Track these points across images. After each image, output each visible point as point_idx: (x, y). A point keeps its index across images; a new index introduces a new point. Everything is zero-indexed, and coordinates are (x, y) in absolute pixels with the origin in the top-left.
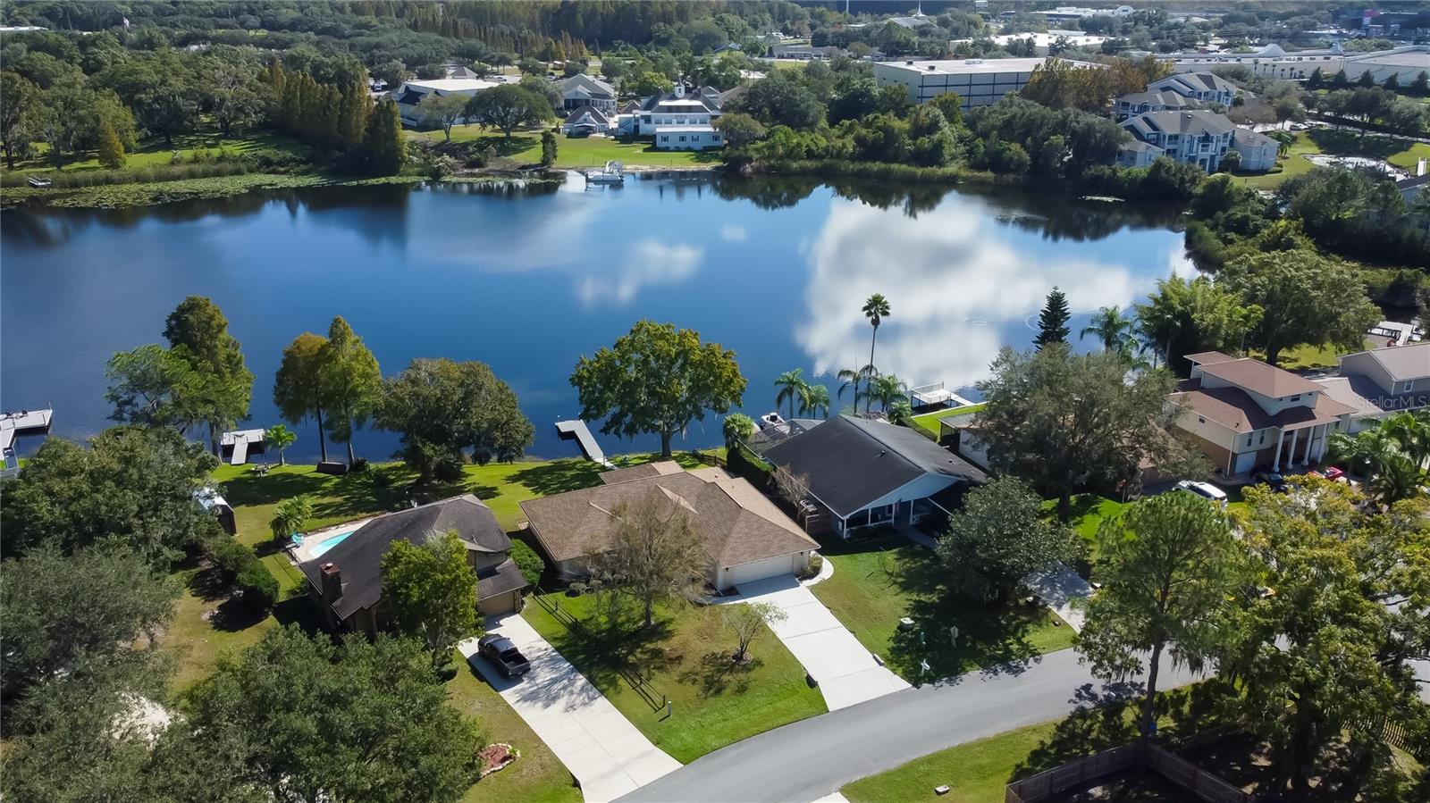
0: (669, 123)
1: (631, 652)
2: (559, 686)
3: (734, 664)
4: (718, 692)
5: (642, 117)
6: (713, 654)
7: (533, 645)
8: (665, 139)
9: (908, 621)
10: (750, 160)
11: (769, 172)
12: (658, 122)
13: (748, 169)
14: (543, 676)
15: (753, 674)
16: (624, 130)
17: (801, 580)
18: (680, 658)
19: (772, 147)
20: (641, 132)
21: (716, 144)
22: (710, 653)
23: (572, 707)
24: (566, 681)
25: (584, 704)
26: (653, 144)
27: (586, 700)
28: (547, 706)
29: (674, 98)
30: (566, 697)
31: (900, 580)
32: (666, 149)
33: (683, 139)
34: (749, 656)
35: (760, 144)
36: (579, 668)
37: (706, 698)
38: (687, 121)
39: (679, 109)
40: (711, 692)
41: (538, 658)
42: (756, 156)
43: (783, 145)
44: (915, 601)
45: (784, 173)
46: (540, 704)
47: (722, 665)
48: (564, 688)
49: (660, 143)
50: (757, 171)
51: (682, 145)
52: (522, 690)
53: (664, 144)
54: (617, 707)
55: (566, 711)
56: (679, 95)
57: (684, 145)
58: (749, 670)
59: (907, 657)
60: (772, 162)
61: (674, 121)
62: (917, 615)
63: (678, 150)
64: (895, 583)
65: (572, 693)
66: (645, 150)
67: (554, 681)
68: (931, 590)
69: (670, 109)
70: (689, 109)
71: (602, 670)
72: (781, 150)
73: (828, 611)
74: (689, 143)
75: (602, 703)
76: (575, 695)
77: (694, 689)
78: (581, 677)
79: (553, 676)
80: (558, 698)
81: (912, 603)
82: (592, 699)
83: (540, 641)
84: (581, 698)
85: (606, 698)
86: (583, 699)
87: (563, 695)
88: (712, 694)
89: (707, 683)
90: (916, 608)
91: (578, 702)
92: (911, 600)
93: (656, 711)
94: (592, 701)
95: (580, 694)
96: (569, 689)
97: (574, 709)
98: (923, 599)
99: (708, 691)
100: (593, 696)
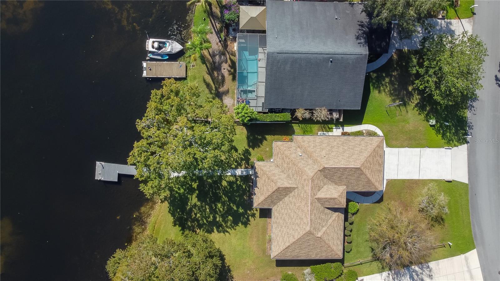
2: (415, 277)
4: (442, 219)
7: (383, 278)
23: (430, 276)
24: (414, 274)
27: (428, 269)
30: (423, 276)
37: (444, 226)
40: (442, 222)
48: (418, 275)
59: (448, 134)
75: (432, 264)
76: (424, 273)
77: (437, 227)
78: (413, 267)
79: (408, 277)
80: (423, 279)
81: (416, 109)
82: (428, 267)
83: (382, 275)
84: (426, 271)
85: (430, 262)
86: (427, 270)
87: (422, 277)
88: (443, 222)
89: (436, 221)
90: (420, 109)
91: (428, 273)
92: (414, 108)
93: (445, 247)
94: (429, 268)
95: (424, 271)
96: (419, 274)
97: (432, 275)
98: (416, 102)
99: (441, 223)
100: (427, 266)
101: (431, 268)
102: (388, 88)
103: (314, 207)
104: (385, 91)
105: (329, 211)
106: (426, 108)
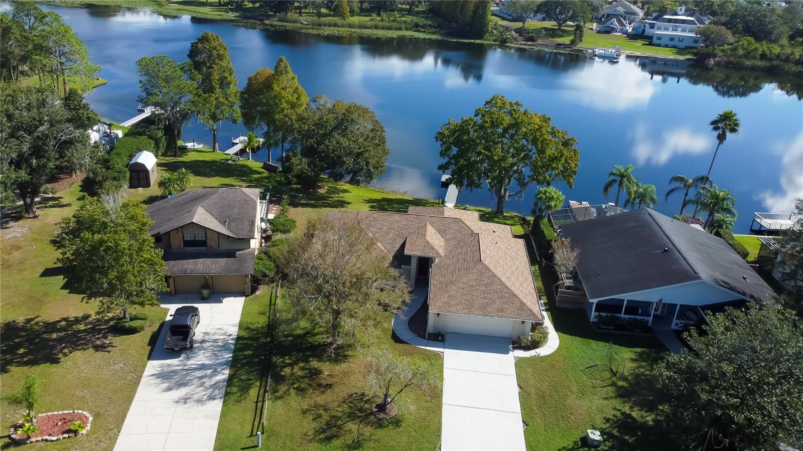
0: (666, 29)
1: (291, 365)
2: (200, 374)
3: (372, 413)
4: (329, 439)
5: (650, 23)
6: (363, 395)
7: (225, 327)
8: (659, 38)
9: (595, 436)
10: (715, 56)
11: (728, 65)
12: (659, 29)
13: (712, 61)
14: (201, 358)
15: (380, 433)
16: (635, 32)
17: (514, 348)
18: (330, 386)
19: (735, 49)
20: (646, 34)
21: (695, 45)
22: (360, 392)
23: (186, 399)
24: (209, 372)
25: (199, 401)
26: (649, 41)
27: (205, 397)
28: (169, 389)
29: (676, 14)
30: (193, 387)
31: (621, 383)
32: (659, 45)
33: (672, 39)
34: (394, 410)
35: (726, 47)
36: (233, 364)
37: (310, 441)
38: (680, 29)
39: (676, 21)
40: (322, 436)
41: (215, 341)
42: (720, 54)
43: (744, 49)
44: (623, 414)
45: (739, 67)
46: (165, 385)
47: (361, 410)
48: (201, 378)
49: (655, 41)
50: (718, 64)
51: (671, 43)
52: (169, 365)
53: (658, 42)
54: (223, 415)
55: (177, 402)
56: (680, 13)
57: (672, 43)
58: (381, 426)
60: (731, 59)
61: (671, 28)
62: (615, 432)
63: (666, 46)
64: (613, 384)
65: (202, 385)
66: (643, 44)
67: (203, 367)
68: (650, 407)
69: (670, 21)
70: (683, 22)
71: (249, 373)
72: (741, 52)
73: (516, 390)
74: (675, 43)
75: (217, 406)
76: (202, 388)
77: (309, 426)
78: (227, 372)
79: (207, 362)
80: (185, 386)
81: (618, 414)
82: (212, 398)
83: (234, 326)
84: (205, 393)
85: (224, 402)
86: (204, 395)
87: (193, 385)
88: (320, 439)
89: (327, 424)
90: (620, 422)
91: (196, 397)
92: (619, 410)
93: (251, 436)
94: (209, 400)
95: (207, 389)
96: (204, 380)
97: (185, 403)
98: (634, 414)
99: (320, 434)
100: (215, 396)
101: (206, 404)
102: (647, 373)
103: (411, 221)
104: (638, 367)
105: (398, 246)
106: (626, 434)
